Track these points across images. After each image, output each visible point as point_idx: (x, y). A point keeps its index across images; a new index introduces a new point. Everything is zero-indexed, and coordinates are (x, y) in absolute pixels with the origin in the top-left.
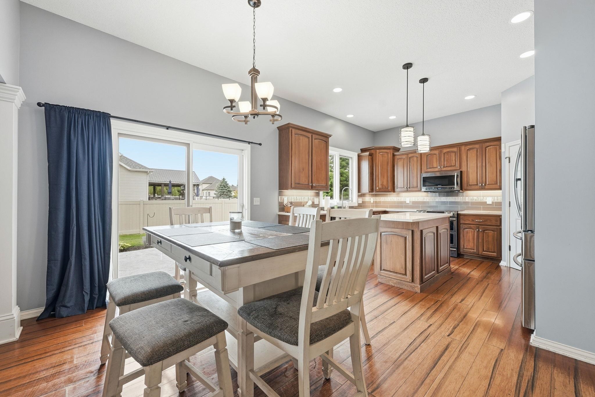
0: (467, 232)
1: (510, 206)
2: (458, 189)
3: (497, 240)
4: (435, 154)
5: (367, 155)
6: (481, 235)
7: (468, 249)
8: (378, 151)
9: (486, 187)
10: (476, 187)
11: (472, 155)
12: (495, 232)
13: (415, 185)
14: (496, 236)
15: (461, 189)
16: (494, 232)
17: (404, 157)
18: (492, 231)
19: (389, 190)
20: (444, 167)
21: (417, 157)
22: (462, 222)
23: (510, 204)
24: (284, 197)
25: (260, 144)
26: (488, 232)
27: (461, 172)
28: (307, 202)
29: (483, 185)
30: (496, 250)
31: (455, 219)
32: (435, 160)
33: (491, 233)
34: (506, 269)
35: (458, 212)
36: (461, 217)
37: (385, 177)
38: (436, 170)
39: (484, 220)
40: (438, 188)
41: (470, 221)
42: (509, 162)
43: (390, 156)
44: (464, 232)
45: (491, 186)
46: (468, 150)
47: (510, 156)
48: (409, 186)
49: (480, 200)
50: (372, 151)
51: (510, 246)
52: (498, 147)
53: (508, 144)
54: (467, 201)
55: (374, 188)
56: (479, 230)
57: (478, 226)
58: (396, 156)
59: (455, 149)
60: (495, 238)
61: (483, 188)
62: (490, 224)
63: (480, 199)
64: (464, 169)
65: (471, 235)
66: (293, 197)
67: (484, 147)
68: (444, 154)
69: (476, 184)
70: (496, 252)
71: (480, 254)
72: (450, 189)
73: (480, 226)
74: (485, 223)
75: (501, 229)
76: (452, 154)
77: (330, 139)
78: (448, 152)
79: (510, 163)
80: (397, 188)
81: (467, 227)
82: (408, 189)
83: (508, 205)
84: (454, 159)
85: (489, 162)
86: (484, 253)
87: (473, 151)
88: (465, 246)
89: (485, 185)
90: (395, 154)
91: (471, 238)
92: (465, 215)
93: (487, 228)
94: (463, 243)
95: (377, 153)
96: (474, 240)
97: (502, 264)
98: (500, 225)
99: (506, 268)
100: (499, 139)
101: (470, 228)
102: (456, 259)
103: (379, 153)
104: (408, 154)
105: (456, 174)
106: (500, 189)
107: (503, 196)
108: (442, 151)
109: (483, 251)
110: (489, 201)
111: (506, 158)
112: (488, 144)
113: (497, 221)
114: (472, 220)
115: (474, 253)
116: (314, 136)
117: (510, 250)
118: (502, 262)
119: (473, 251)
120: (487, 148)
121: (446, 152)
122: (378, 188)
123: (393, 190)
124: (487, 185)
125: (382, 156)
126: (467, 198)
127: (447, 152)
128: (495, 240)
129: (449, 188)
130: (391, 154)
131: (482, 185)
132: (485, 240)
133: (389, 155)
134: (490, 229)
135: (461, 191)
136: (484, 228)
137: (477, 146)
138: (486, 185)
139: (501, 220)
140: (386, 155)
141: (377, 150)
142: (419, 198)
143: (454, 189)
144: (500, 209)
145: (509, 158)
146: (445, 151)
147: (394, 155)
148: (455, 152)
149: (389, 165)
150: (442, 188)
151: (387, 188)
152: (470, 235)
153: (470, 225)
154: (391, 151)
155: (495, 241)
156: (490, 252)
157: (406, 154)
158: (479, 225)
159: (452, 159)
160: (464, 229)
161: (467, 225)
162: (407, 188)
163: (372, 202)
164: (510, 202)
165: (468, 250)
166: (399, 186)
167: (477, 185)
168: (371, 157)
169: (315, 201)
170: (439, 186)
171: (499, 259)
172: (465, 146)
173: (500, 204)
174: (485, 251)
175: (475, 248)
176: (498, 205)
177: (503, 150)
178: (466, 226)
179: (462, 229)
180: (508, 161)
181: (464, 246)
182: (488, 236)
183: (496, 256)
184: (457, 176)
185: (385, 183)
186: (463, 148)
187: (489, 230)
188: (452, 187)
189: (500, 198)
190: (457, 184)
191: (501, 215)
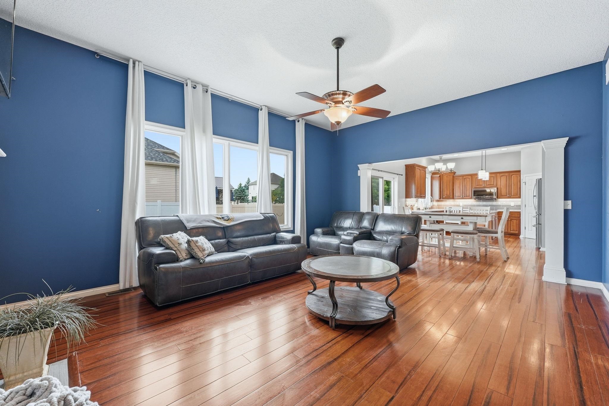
1: (525, 207)
2: (496, 198)
5: (438, 178)
6: (509, 222)
8: (444, 174)
9: (512, 197)
11: (504, 179)
12: (517, 221)
13: (468, 195)
15: (497, 198)
17: (460, 178)
19: (451, 198)
20: (486, 185)
21: (469, 179)
23: (525, 206)
27: (497, 188)
30: (517, 230)
33: (515, 221)
37: (449, 189)
38: (481, 186)
40: (483, 197)
42: (525, 185)
45: (515, 197)
46: (501, 176)
49: (507, 204)
50: (441, 174)
51: (525, 227)
52: (519, 176)
53: (525, 176)
55: (441, 196)
59: (493, 175)
62: (514, 216)
64: (498, 186)
67: (510, 175)
71: (509, 232)
73: (509, 218)
75: (520, 219)
76: (491, 178)
80: (455, 196)
82: (463, 197)
84: (493, 181)
85: (513, 184)
87: (504, 177)
89: (511, 196)
90: (454, 176)
93: (513, 218)
97: (521, 237)
98: (520, 217)
99: (523, 238)
100: (519, 171)
104: (463, 176)
106: (520, 197)
107: (522, 202)
109: (511, 231)
110: (513, 204)
111: (523, 182)
112: (513, 174)
113: (518, 215)
116: (421, 169)
117: (525, 229)
118: (521, 236)
120: (512, 176)
122: (444, 197)
123: (453, 198)
125: (447, 177)
126: (499, 203)
129: (490, 197)
130: (452, 176)
131: (509, 196)
132: (512, 225)
134: (515, 219)
136: (511, 218)
137: (506, 174)
139: (520, 214)
140: (449, 177)
142: (469, 202)
144: (520, 209)
145: (525, 183)
148: (493, 177)
149: (451, 182)
151: (448, 197)
154: (452, 174)
155: (517, 225)
156: (514, 231)
159: (491, 181)
166: (457, 195)
167: (506, 195)
168: (440, 178)
172: (500, 174)
173: (520, 206)
174: (512, 231)
176: (519, 207)
177: (522, 178)
182: (514, 223)
183: (518, 233)
185: (448, 193)
186: (498, 174)
188: (492, 197)
189: (520, 202)
190: (495, 195)
191: (520, 212)
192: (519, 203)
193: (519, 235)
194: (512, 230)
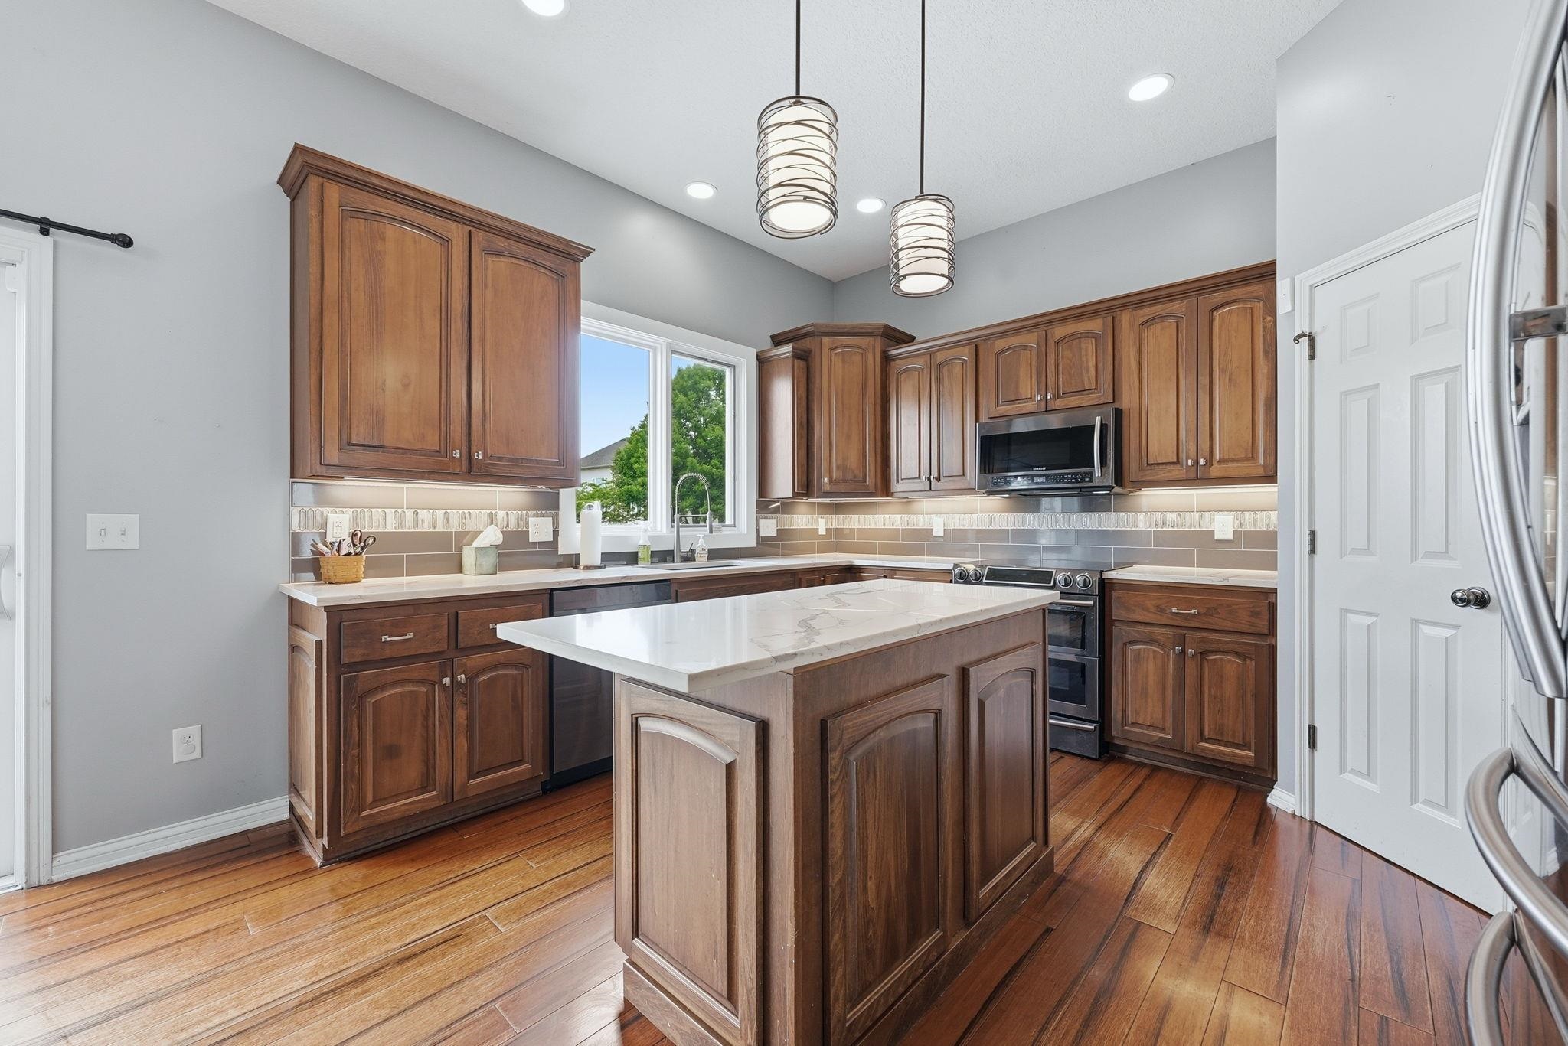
0: (1138, 658)
1: (1312, 551)
2: (1109, 481)
3: (1255, 696)
4: (1025, 348)
5: (788, 357)
6: (1191, 668)
7: (1142, 726)
8: (826, 340)
9: (1215, 471)
10: (1175, 473)
11: (1160, 341)
12: (1248, 662)
13: (957, 467)
14: (1251, 675)
15: (1119, 480)
16: (1245, 660)
17: (920, 363)
18: (1237, 654)
19: (868, 488)
20: (1056, 396)
21: (964, 363)
22: (1118, 613)
23: (1312, 542)
24: (330, 509)
25: (125, 242)
26: (1222, 659)
27: (1119, 413)
28: (477, 534)
29: (1202, 462)
30: (1251, 737)
31: (1092, 603)
32: (1023, 373)
33: (1231, 664)
34: (1295, 825)
35: (1102, 572)
36: (1115, 593)
37: (855, 440)
38: (1030, 407)
39: (1202, 611)
40: (1033, 478)
41: (1148, 610)
42: (1312, 357)
43: (873, 361)
44: (1124, 654)
45: (1234, 468)
46: (1142, 325)
47: (1314, 332)
48: (935, 474)
49: (1188, 524)
50: (807, 343)
51: (1312, 729)
52: (1258, 306)
53: (1306, 278)
54: (1141, 527)
55: (813, 480)
56: (1183, 652)
57: (1183, 632)
58: (894, 360)
59: (1094, 325)
60: (1250, 689)
61: (1199, 477)
62: (1228, 625)
63: (1189, 522)
64: (1127, 401)
65: (1151, 666)
66: (390, 512)
67: (1205, 308)
68: (1057, 343)
69: (1175, 461)
70: (1253, 744)
71: (1188, 749)
72: (1077, 482)
73: (1190, 634)
74: (1209, 623)
75: (1272, 650)
76: (1083, 346)
77: (585, 265)
78: (1071, 337)
79: (1315, 361)
80: (898, 482)
81: (1138, 636)
82: (935, 482)
83: (1307, 547)
84: (1092, 363)
85: (1223, 370)
86: (1204, 749)
87: (1162, 329)
88: (1130, 712)
89: (1210, 462)
90: (890, 353)
91: (1152, 680)
92: (1129, 586)
93: (1218, 642)
94: (1120, 702)
95: (826, 351)
96: (1164, 693)
97: (1280, 799)
98: (1272, 633)
100: (1266, 271)
101: (1150, 640)
102: (1094, 766)
103: (831, 349)
104: (935, 352)
105: (1098, 419)
106: (1270, 477)
107: (1285, 506)
108: (1049, 332)
109: (1202, 737)
110: (1223, 527)
111: (1296, 340)
112: (1219, 297)
113: (1256, 614)
114: (1158, 607)
115: (1163, 744)
116: (479, 236)
117: (1313, 745)
118: (1277, 791)
119: (1159, 734)
120: (1216, 315)
121: (1063, 339)
122: (826, 480)
123: (887, 491)
124: (1215, 465)
125: (843, 361)
126: (1141, 516)
127: (1069, 336)
128: (1249, 696)
129: (1071, 478)
130: (874, 354)
131: (1197, 462)
132: (1210, 691)
133: (870, 357)
134: (1230, 647)
135: (1117, 489)
136: (1203, 641)
137: (1177, 307)
138: (1211, 465)
139: (1272, 608)
140: (857, 358)
141: (823, 338)
142: (975, 516)
143: (1090, 480)
144: (1272, 565)
145: (1312, 339)
146: (1060, 331)
147: (887, 360)
148: (1096, 337)
149: (870, 391)
150: (1047, 479)
151: (859, 481)
152: (1150, 668)
153: (1148, 629)
154: (878, 343)
155: (1250, 700)
156: (1228, 743)
157: (925, 354)
158: (1182, 630)
159: (1084, 365)
160: (1126, 644)
161: (1142, 628)
162: (929, 479)
163: (822, 531)
164: (1312, 533)
165: (1141, 731)
166: (905, 471)
167: (1178, 462)
168: (802, 363)
169: (530, 529)
170: (1035, 471)
171: (1264, 773)
172: (1134, 309)
173: (1269, 539)
174: (1208, 740)
175: (1169, 724)
176: (1262, 547)
177: (1283, 305)
178: (1134, 632)
179: (1120, 645)
180: (1306, 352)
181: (1124, 711)
182: (1222, 677)
183: (1252, 764)
184: (1103, 427)
185: (853, 461)
186: (1125, 317)
187: (1224, 652)
188: (1083, 475)
189: (1274, 515)
190: (1103, 463)
191: (1274, 591)
192: (1268, 521)
193: (1270, 782)
194: (1206, 734)
